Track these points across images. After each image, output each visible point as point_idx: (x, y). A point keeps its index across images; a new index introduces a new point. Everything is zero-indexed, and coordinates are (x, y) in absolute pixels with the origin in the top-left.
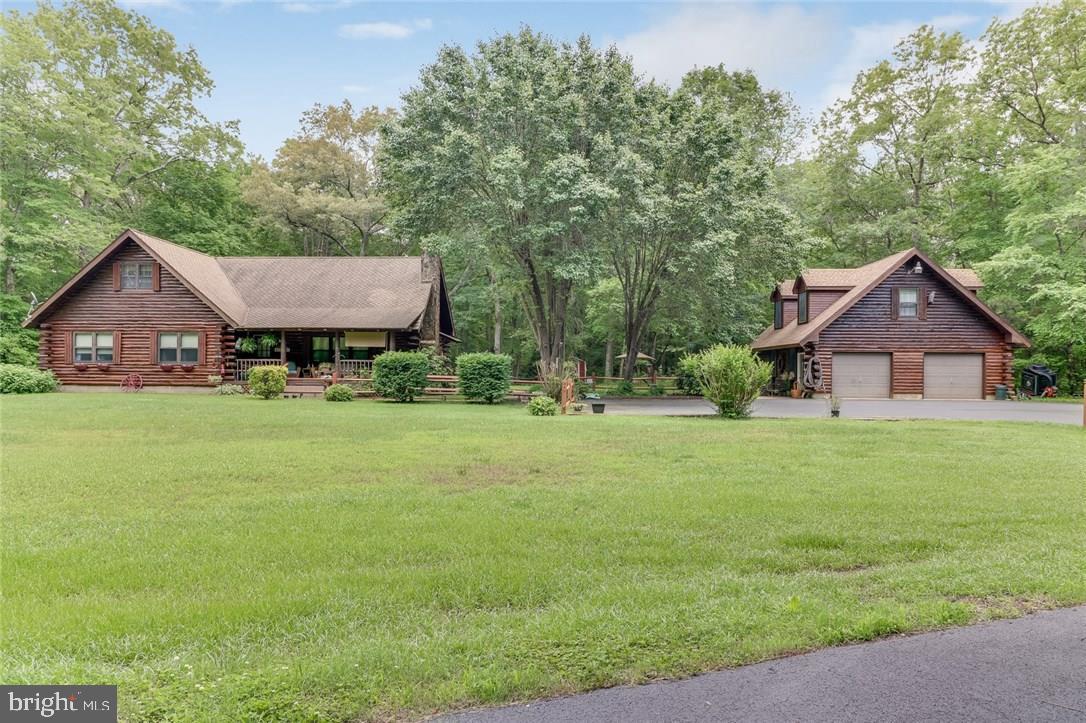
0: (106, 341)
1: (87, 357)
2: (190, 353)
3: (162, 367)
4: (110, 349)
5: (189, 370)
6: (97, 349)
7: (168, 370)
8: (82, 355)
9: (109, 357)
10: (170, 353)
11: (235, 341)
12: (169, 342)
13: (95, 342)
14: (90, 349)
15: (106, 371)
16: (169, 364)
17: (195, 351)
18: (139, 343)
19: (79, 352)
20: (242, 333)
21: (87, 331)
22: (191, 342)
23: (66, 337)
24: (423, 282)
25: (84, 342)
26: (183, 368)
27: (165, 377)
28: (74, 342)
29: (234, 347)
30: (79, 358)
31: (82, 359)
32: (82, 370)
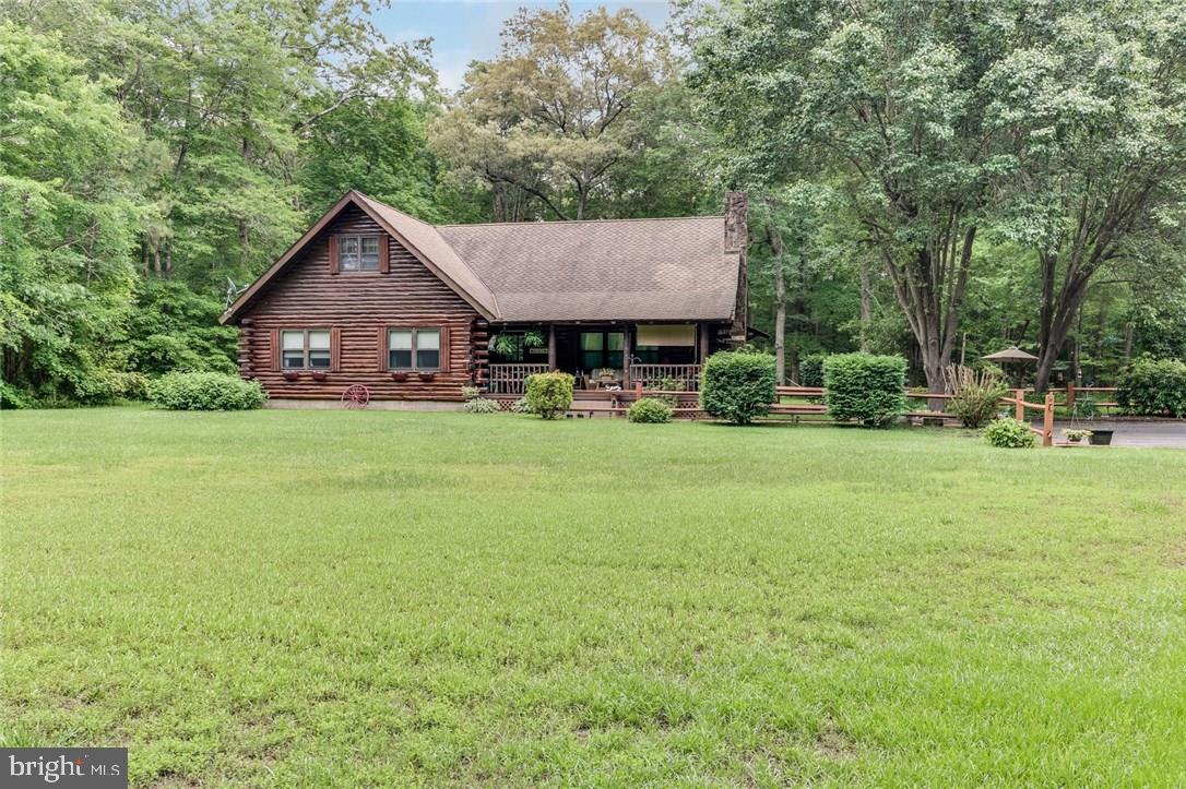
0: (321, 341)
1: (298, 362)
2: (429, 357)
3: (394, 376)
4: (327, 352)
5: (427, 379)
6: (310, 352)
7: (401, 379)
8: (291, 359)
9: (326, 363)
10: (402, 357)
11: (487, 339)
12: (401, 342)
13: (307, 343)
14: (302, 352)
15: (321, 380)
16: (402, 371)
17: (434, 354)
18: (363, 344)
19: (287, 356)
20: (497, 329)
21: (296, 328)
22: (430, 341)
23: (271, 336)
24: (726, 253)
25: (293, 342)
26: (420, 376)
27: (397, 389)
28: (281, 342)
29: (486, 348)
30: (287, 362)
31: (290, 365)
32: (292, 379)
